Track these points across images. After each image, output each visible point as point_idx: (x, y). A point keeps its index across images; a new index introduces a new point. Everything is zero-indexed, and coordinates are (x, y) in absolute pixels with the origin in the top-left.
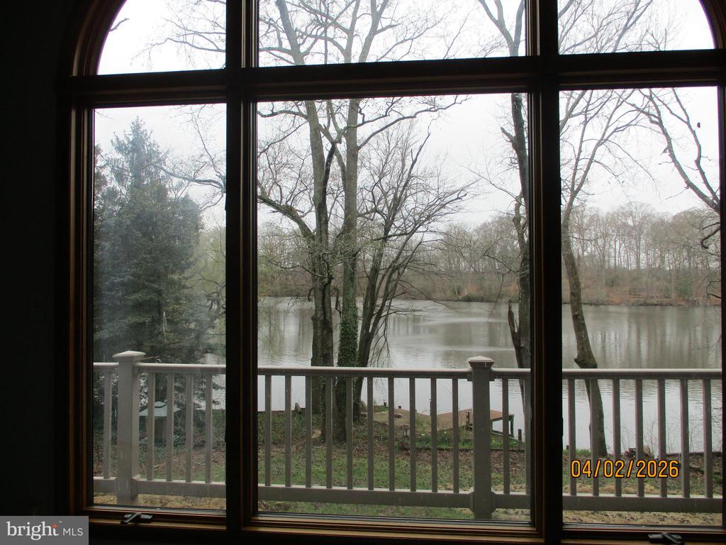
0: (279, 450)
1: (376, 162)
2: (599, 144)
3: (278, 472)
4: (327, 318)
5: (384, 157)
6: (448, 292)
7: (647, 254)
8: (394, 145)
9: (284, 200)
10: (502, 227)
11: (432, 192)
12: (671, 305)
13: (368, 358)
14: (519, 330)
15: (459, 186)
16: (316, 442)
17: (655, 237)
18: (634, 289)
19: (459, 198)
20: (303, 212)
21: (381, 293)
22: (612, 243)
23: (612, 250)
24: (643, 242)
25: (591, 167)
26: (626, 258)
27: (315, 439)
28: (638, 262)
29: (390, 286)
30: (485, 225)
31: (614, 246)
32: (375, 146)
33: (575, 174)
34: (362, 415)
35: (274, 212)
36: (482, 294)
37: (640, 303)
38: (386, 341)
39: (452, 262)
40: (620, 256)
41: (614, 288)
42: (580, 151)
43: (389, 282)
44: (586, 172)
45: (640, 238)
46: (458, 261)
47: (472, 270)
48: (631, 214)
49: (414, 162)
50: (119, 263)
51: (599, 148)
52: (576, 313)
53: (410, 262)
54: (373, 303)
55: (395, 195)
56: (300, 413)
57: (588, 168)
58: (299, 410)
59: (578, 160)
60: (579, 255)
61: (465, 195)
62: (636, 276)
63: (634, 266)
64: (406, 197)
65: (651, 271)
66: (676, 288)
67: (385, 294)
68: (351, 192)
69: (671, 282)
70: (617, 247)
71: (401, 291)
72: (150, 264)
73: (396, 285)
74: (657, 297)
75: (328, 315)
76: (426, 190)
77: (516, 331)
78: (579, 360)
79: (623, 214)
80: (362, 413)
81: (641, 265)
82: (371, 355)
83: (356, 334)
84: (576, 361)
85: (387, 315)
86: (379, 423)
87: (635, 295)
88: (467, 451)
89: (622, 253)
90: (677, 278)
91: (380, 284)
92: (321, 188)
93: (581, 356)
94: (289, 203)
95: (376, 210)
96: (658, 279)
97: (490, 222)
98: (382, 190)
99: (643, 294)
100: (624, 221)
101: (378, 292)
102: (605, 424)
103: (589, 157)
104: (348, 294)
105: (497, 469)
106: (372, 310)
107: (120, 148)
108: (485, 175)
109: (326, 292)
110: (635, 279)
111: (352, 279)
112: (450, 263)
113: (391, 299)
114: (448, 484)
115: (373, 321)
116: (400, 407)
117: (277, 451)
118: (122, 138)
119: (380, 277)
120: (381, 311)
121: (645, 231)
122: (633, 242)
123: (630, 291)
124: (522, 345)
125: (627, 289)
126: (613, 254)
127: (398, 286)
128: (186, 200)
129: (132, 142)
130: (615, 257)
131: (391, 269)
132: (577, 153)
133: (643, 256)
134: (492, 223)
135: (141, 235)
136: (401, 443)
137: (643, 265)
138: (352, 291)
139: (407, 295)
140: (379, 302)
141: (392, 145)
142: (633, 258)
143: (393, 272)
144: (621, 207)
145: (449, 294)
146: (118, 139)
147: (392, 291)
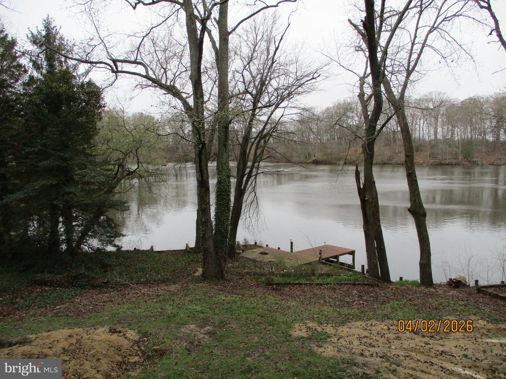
0: (166, 288)
1: (246, 51)
2: (430, 32)
3: (161, 313)
4: (204, 178)
5: (252, 47)
6: (302, 157)
7: (443, 129)
8: (261, 38)
9: (169, 82)
10: (340, 111)
11: (291, 75)
12: (459, 164)
13: (241, 209)
14: (364, 186)
15: (314, 68)
16: (197, 280)
17: (449, 117)
18: (433, 153)
19: (314, 78)
20: (188, 94)
21: (251, 157)
22: (418, 121)
23: (417, 126)
24: (440, 120)
25: (423, 51)
26: (427, 131)
27: (198, 276)
28: (436, 133)
29: (259, 152)
30: (328, 109)
31: (419, 123)
32: (246, 38)
33: (410, 56)
34: (237, 253)
35: (165, 94)
36: (325, 157)
37: (436, 163)
38: (255, 195)
39: (304, 135)
40: (423, 130)
41: (419, 152)
42: (415, 37)
43: (257, 148)
44: (419, 55)
45: (437, 118)
46: (309, 135)
47: (319, 141)
48: (431, 100)
49: (277, 49)
50: (33, 136)
51: (431, 35)
52: (410, 172)
53: (274, 132)
54: (245, 166)
55: (261, 78)
56: (189, 252)
57: (421, 52)
58: (188, 250)
59: (413, 44)
60: (394, 130)
61: (319, 76)
62: (434, 144)
63: (432, 137)
64: (271, 79)
65: (445, 141)
66: (462, 152)
67: (254, 158)
68: (223, 71)
69: (459, 148)
70: (422, 125)
71: (267, 155)
72: (55, 136)
73: (263, 152)
74: (449, 159)
75: (205, 176)
76: (286, 74)
77: (362, 187)
78: (412, 210)
79: (426, 100)
80: (238, 251)
81: (438, 136)
82: (244, 206)
83: (230, 191)
84: (410, 210)
85: (256, 175)
86: (250, 259)
87: (433, 158)
88: (321, 285)
89: (425, 128)
90: (463, 145)
91: (250, 150)
92: (196, 67)
93: (413, 207)
94: (172, 84)
95: (246, 92)
96: (450, 146)
97: (332, 107)
98: (251, 73)
99: (439, 157)
100: (426, 105)
101: (248, 157)
102: (432, 261)
103: (422, 42)
104: (222, 158)
105: (347, 302)
106: (244, 171)
107: (35, 41)
108: (336, 59)
109: (203, 157)
110: (432, 147)
111: (225, 146)
112: (303, 137)
113: (260, 161)
114: (307, 322)
115: (245, 179)
116: (267, 246)
117: (165, 290)
118: (35, 33)
119: (250, 145)
120: (251, 172)
121: (441, 113)
122: (433, 120)
123: (430, 155)
124: (366, 198)
125: (428, 153)
126: (418, 129)
127: (265, 152)
128: (90, 84)
129: (44, 37)
130: (419, 131)
131: (258, 139)
132: (413, 38)
133: (439, 130)
134: (333, 107)
135: (47, 111)
136: (268, 279)
137: (439, 136)
138: (225, 155)
139: (273, 159)
140: (249, 164)
141: (259, 38)
142: (432, 132)
143: (260, 140)
144: (425, 95)
145: (302, 158)
146: (32, 34)
147: (259, 155)
